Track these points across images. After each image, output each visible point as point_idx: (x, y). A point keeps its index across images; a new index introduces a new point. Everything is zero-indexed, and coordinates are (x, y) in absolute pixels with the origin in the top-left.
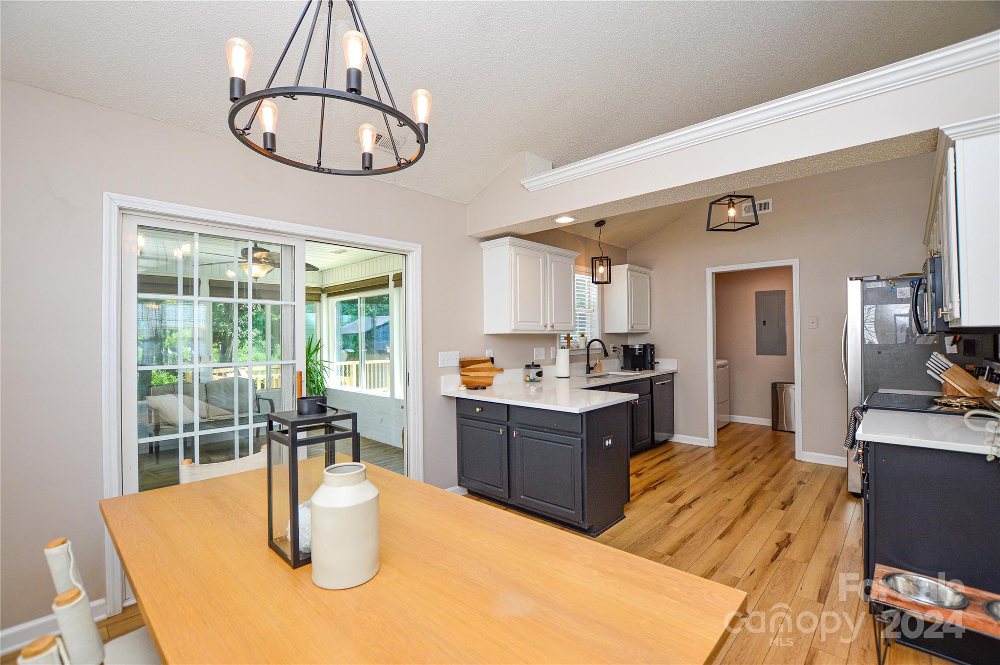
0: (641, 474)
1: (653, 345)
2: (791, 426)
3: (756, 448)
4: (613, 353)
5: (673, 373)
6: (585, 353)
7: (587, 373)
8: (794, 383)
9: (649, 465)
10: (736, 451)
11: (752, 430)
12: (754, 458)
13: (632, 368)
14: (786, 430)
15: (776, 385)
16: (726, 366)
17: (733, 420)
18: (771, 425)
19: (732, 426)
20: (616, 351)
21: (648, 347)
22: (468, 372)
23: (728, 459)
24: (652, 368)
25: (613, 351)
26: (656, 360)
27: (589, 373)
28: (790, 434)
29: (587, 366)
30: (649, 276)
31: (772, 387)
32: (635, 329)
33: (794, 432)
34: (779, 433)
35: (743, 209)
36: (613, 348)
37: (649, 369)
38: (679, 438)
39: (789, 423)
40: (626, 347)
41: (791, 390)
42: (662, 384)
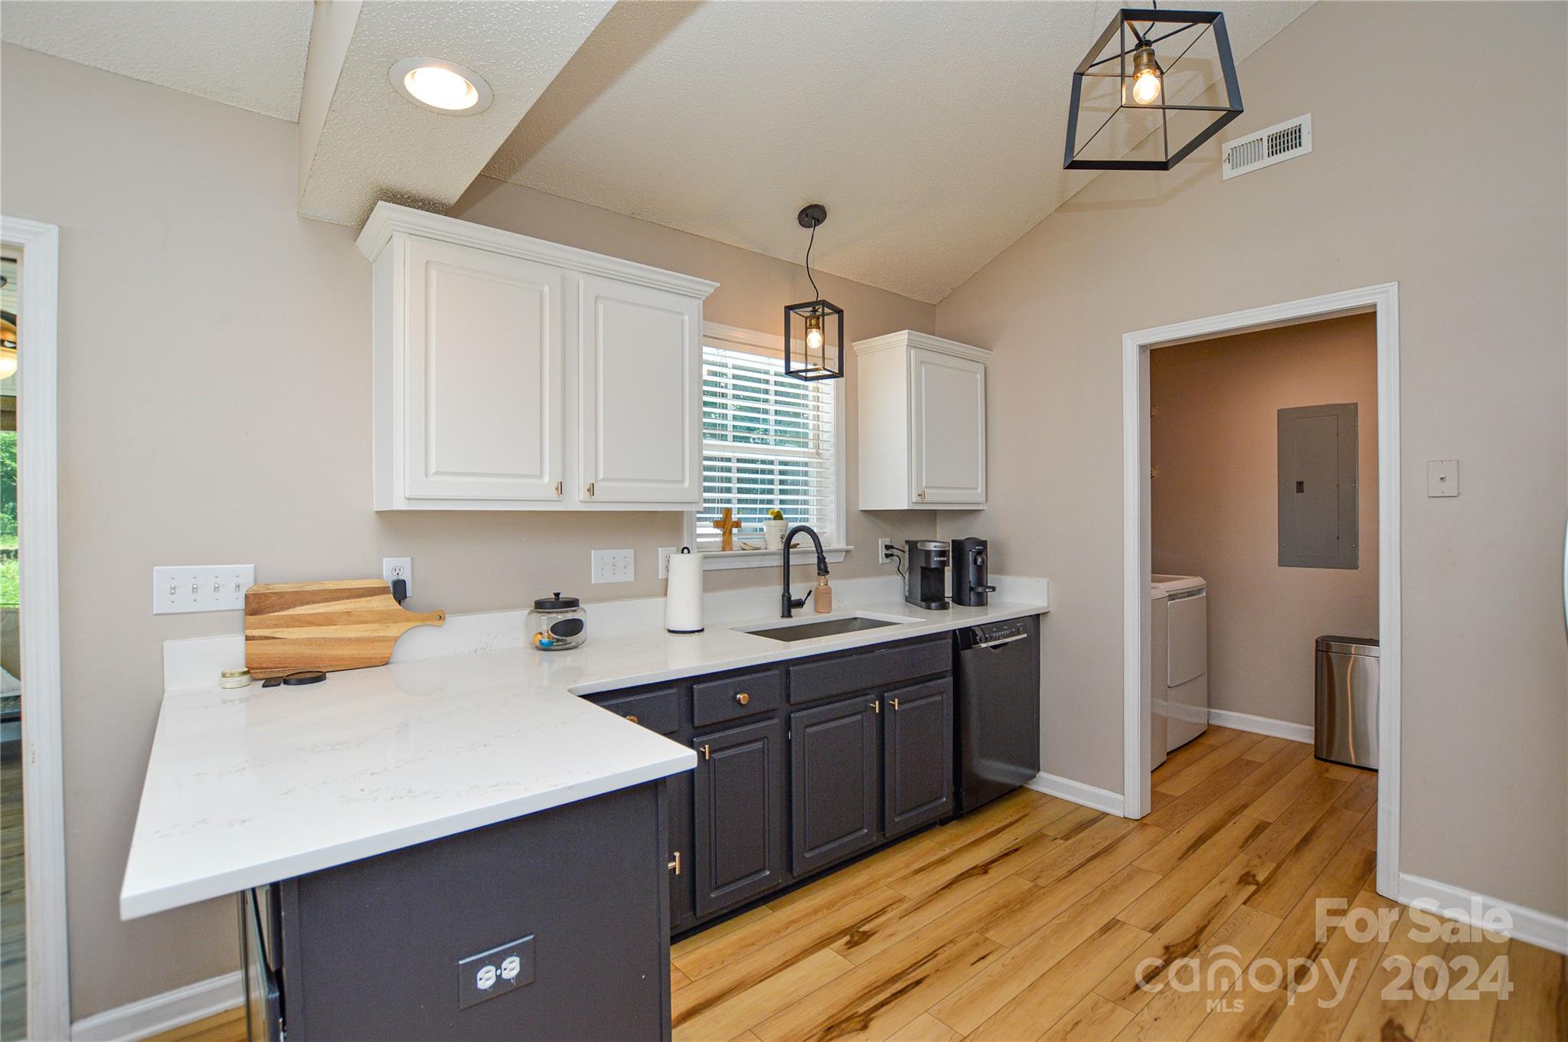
0: (867, 936)
1: (984, 543)
2: (1367, 753)
3: (1260, 828)
4: (888, 560)
5: (1038, 615)
6: (778, 561)
7: (783, 616)
8: (1375, 643)
9: (914, 890)
10: (1202, 839)
11: (1259, 759)
12: (1247, 878)
13: (922, 600)
14: (1354, 763)
15: (1329, 647)
16: (1199, 591)
17: (1214, 722)
18: (1313, 742)
19: (1211, 740)
20: (892, 555)
21: (968, 547)
22: (277, 626)
23: (1166, 876)
24: (981, 602)
25: (887, 556)
26: (991, 579)
27: (790, 616)
28: (1365, 775)
29: (783, 596)
30: (982, 367)
31: (1317, 650)
32: (928, 499)
33: (1376, 771)
34: (1336, 772)
35: (1225, 156)
36: (887, 547)
37: (970, 605)
38: (1048, 783)
39: (1362, 742)
40: (912, 545)
41: (1369, 662)
42: (994, 647)
